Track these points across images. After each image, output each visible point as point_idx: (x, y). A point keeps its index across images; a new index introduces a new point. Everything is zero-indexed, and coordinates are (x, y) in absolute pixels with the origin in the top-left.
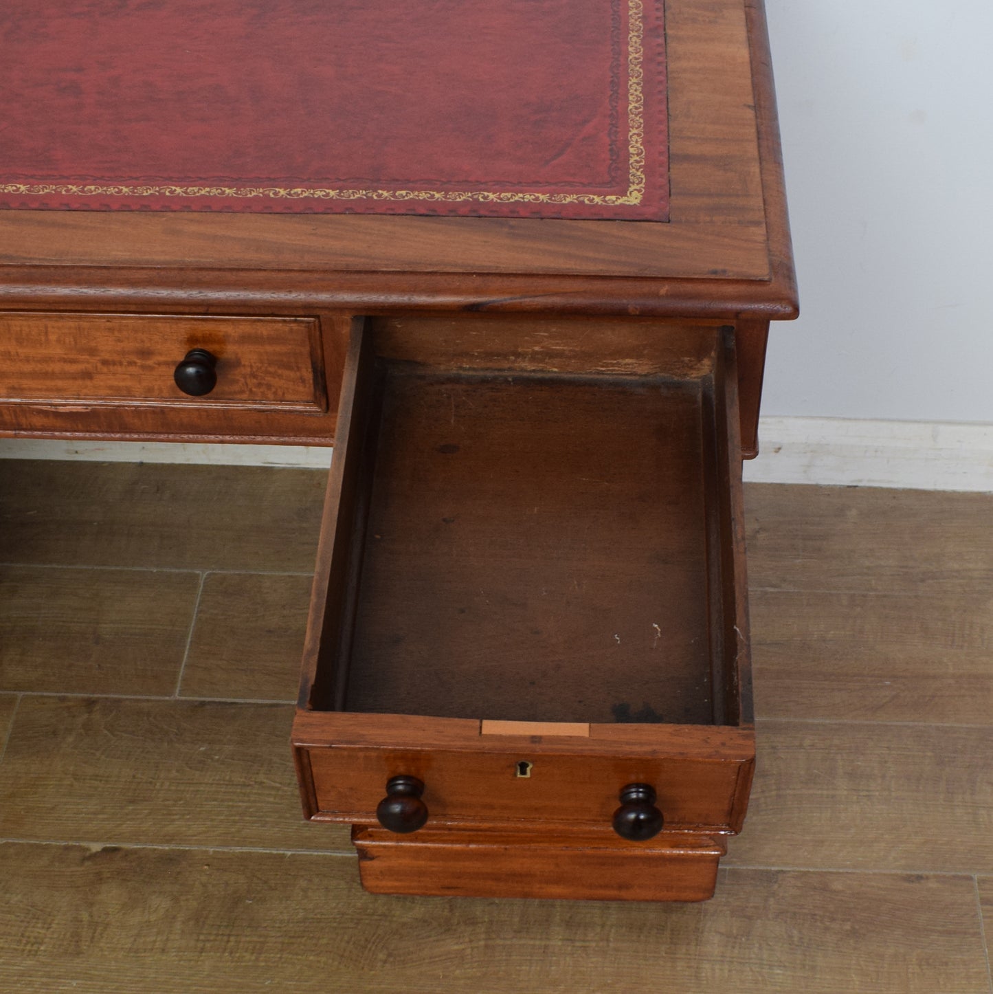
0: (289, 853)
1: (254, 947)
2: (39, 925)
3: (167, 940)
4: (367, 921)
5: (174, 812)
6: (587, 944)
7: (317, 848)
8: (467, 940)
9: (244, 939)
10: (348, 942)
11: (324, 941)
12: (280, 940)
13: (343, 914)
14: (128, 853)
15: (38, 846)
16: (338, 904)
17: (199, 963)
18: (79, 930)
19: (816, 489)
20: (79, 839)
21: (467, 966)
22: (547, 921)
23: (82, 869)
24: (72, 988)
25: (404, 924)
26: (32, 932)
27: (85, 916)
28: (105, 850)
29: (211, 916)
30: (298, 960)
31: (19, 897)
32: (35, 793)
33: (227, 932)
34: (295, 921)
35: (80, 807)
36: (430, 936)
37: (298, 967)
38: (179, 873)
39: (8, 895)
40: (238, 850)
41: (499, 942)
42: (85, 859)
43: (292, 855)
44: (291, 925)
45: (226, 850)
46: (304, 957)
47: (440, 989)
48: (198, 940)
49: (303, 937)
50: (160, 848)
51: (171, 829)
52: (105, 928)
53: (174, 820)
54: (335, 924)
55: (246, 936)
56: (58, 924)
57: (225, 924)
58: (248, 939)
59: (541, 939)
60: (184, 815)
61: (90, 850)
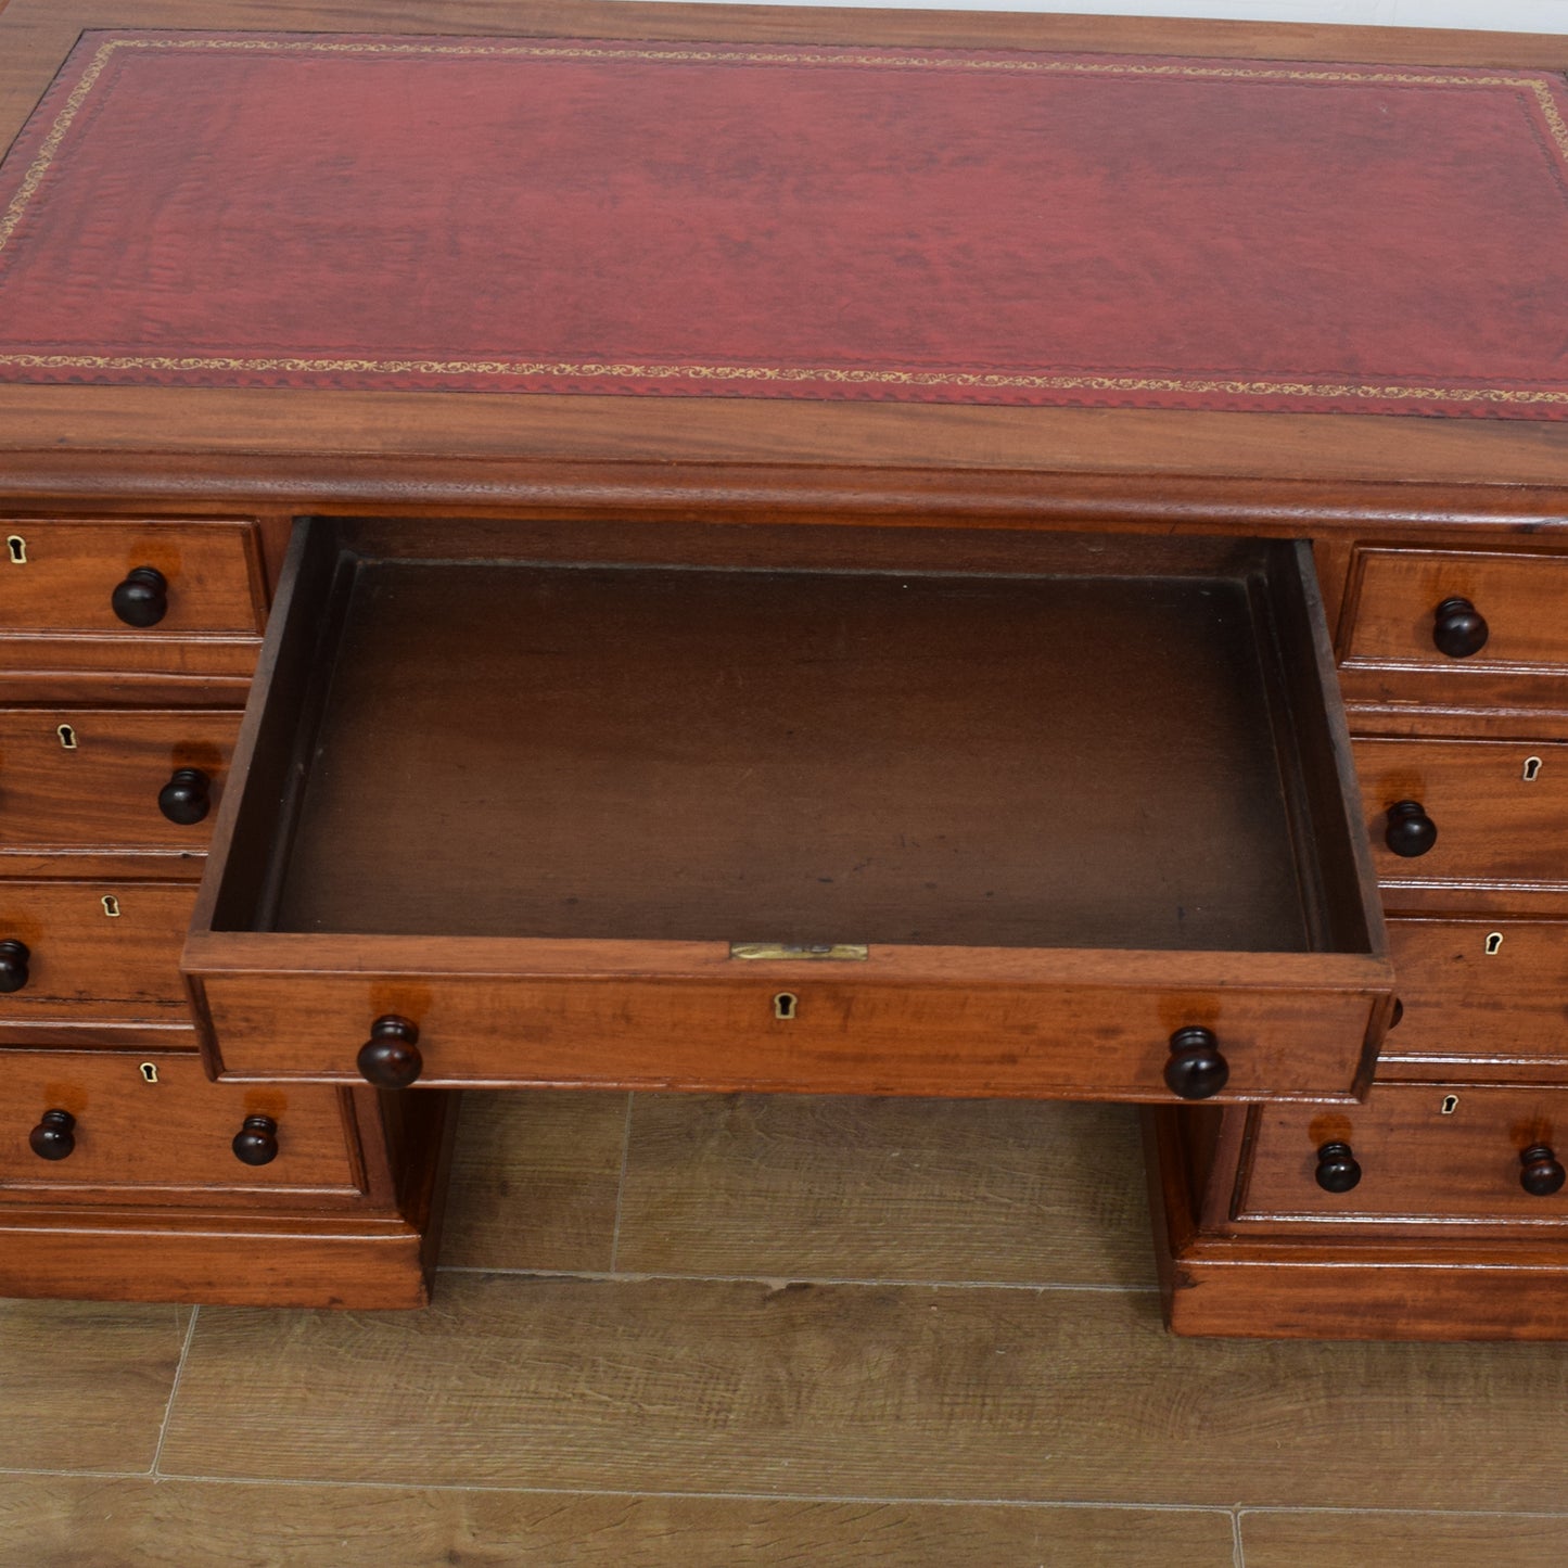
0: (1041, 1289)
1: (1021, 1412)
2: (722, 1387)
3: (900, 1403)
4: (1165, 1376)
5: (874, 1237)
6: (1460, 1401)
7: (1077, 1281)
8: (1302, 1398)
9: (1004, 1401)
10: (1145, 1403)
11: (1113, 1402)
12: (1052, 1401)
13: (1131, 1367)
14: (823, 1292)
15: (698, 1283)
16: (1121, 1353)
17: (951, 1434)
18: (777, 1393)
20: (755, 1273)
21: (1310, 1431)
22: (1402, 1372)
23: (765, 1312)
24: (783, 1469)
25: (1214, 1379)
26: (714, 1396)
27: (782, 1374)
28: (791, 1287)
29: (954, 1371)
30: (1083, 1426)
31: (686, 1349)
32: (679, 1214)
33: (980, 1392)
34: (1068, 1376)
35: (745, 1231)
36: (1251, 1395)
37: (1085, 1437)
38: (899, 1316)
39: (670, 1348)
40: (972, 1285)
41: (1344, 1399)
42: (767, 1299)
43: (1045, 1291)
44: (1064, 1382)
45: (955, 1285)
46: (1090, 1424)
47: (1279, 1462)
48: (942, 1403)
49: (1083, 1397)
50: (866, 1284)
51: (873, 1259)
52: (813, 1389)
53: (876, 1248)
54: (1123, 1380)
55: (1005, 1397)
56: (748, 1385)
57: (974, 1381)
58: (1009, 1401)
59: (1400, 1395)
60: (889, 1240)
61: (770, 1287)
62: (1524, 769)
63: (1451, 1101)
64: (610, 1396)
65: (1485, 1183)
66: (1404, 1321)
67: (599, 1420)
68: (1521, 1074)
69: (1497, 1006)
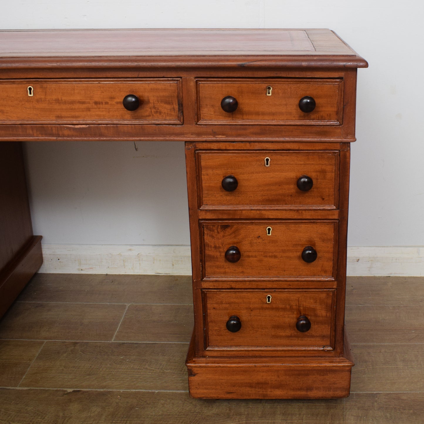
2: (39, 418)
4: (191, 415)
5: (107, 378)
6: (293, 421)
7: (169, 390)
8: (237, 421)
13: (180, 413)
14: (84, 392)
15: (44, 390)
16: (178, 409)
18: (57, 419)
19: (375, 278)
22: (274, 413)
23: (63, 398)
25: (208, 416)
26: (35, 420)
27: (61, 414)
28: (74, 391)
29: (119, 414)
31: (32, 408)
32: (46, 372)
33: (126, 419)
34: (158, 415)
35: (65, 377)
38: (106, 399)
39: (27, 407)
40: (134, 391)
41: (252, 421)
42: (65, 394)
43: (158, 392)
45: (129, 391)
49: (161, 421)
50: (99, 390)
51: (104, 384)
52: (70, 419)
53: (106, 381)
54: (176, 416)
55: (134, 421)
56: (48, 417)
57: (125, 417)
59: (271, 420)
60: (111, 379)
61: (67, 391)
62: (265, 162)
63: (269, 297)
65: (288, 332)
66: (270, 390)
68: (289, 285)
69: (275, 257)
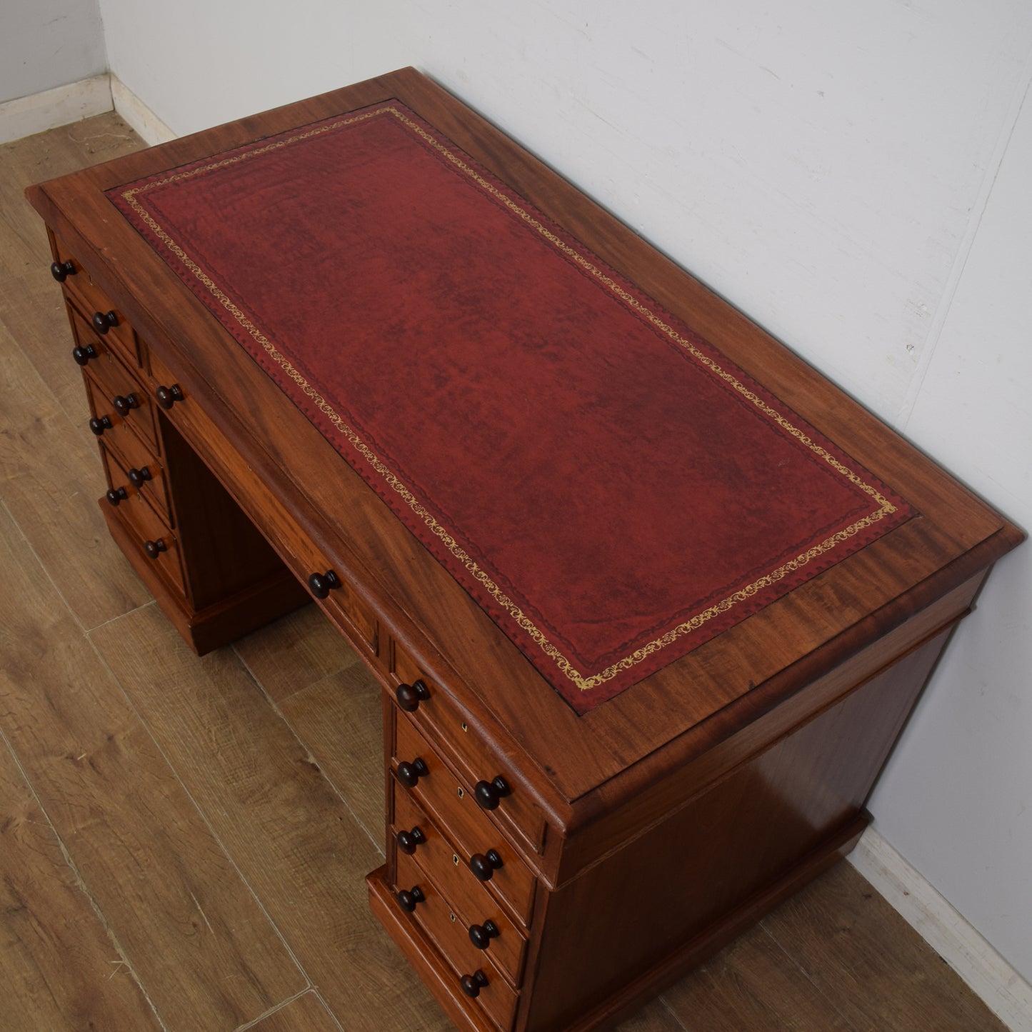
0: (380, 851)
1: (308, 880)
2: (246, 772)
3: (282, 836)
5: (362, 778)
8: (394, 983)
9: (309, 871)
10: (346, 923)
11: (338, 911)
12: (322, 888)
13: (362, 907)
14: (319, 777)
15: (291, 734)
17: (279, 861)
18: (257, 792)
20: (311, 749)
21: (377, 995)
22: (440, 1017)
23: (294, 764)
24: (221, 815)
26: (240, 772)
27: (267, 788)
28: (313, 765)
29: (312, 845)
30: (316, 907)
31: (256, 750)
32: (322, 707)
33: (308, 860)
34: (340, 887)
35: (330, 733)
36: (381, 961)
37: (312, 910)
38: (326, 809)
39: (253, 744)
40: (362, 826)
41: (406, 1001)
42: (301, 761)
43: (380, 854)
44: (335, 887)
45: (358, 820)
46: (320, 909)
47: (351, 991)
48: (292, 850)
49: (332, 898)
50: (334, 789)
51: (350, 784)
52: (267, 802)
53: (357, 782)
54: (352, 908)
55: (312, 871)
56: (254, 780)
57: (312, 855)
58: (311, 873)
59: (425, 1022)
60: (363, 783)
61: (308, 758)
64: (216, 740)
67: (202, 743)
